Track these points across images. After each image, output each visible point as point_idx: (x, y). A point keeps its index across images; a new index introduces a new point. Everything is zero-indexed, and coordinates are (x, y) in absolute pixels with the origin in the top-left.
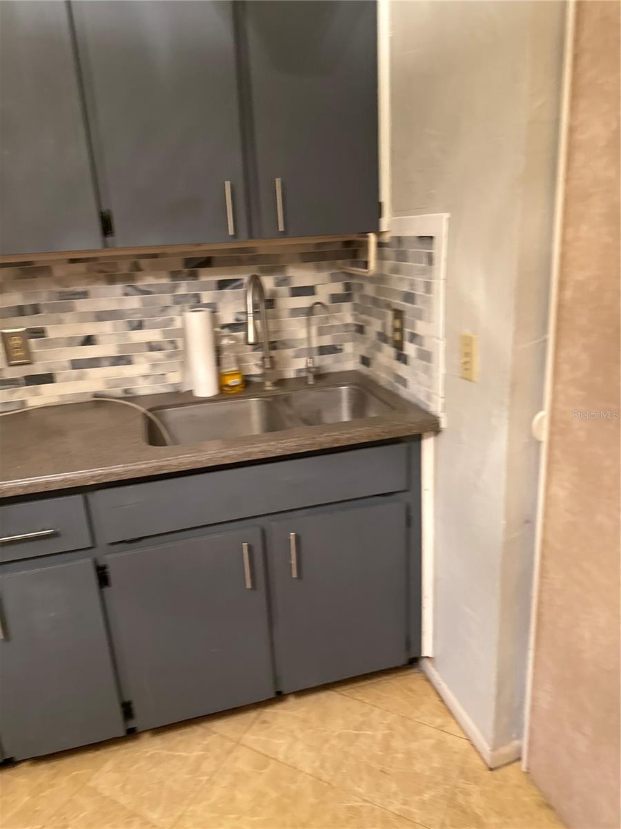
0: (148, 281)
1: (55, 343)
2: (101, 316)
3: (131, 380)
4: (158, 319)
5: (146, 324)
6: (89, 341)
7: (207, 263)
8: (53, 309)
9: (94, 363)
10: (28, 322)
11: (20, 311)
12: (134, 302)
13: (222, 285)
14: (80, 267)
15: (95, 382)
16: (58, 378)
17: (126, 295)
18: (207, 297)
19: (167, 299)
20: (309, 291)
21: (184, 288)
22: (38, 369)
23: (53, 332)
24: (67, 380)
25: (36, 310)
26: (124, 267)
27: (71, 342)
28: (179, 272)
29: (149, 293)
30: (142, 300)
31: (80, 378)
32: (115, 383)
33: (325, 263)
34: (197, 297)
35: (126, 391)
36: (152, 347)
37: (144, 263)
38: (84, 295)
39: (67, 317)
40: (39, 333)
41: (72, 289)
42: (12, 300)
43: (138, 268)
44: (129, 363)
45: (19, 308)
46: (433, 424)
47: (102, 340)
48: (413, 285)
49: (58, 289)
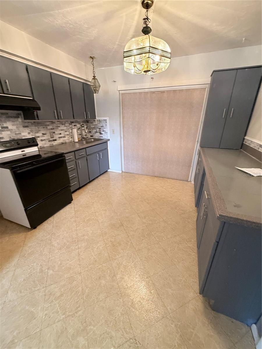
0: (67, 125)
1: (56, 134)
2: (62, 130)
3: (66, 140)
7: (73, 122)
8: (56, 129)
9: (61, 137)
10: (53, 131)
11: (52, 129)
12: (65, 128)
13: (75, 125)
14: (59, 122)
15: (61, 141)
16: (57, 140)
18: (73, 127)
19: (69, 127)
21: (71, 126)
22: (54, 139)
23: (56, 133)
25: (54, 129)
26: (64, 123)
27: (58, 134)
28: (70, 124)
29: (67, 127)
31: (60, 140)
32: (64, 140)
35: (65, 142)
36: (68, 135)
37: (66, 122)
38: (59, 127)
39: (57, 130)
40: (54, 133)
42: (51, 127)
43: (65, 123)
44: (65, 137)
45: (52, 128)
46: (109, 140)
47: (62, 133)
48: (103, 125)
49: (56, 125)
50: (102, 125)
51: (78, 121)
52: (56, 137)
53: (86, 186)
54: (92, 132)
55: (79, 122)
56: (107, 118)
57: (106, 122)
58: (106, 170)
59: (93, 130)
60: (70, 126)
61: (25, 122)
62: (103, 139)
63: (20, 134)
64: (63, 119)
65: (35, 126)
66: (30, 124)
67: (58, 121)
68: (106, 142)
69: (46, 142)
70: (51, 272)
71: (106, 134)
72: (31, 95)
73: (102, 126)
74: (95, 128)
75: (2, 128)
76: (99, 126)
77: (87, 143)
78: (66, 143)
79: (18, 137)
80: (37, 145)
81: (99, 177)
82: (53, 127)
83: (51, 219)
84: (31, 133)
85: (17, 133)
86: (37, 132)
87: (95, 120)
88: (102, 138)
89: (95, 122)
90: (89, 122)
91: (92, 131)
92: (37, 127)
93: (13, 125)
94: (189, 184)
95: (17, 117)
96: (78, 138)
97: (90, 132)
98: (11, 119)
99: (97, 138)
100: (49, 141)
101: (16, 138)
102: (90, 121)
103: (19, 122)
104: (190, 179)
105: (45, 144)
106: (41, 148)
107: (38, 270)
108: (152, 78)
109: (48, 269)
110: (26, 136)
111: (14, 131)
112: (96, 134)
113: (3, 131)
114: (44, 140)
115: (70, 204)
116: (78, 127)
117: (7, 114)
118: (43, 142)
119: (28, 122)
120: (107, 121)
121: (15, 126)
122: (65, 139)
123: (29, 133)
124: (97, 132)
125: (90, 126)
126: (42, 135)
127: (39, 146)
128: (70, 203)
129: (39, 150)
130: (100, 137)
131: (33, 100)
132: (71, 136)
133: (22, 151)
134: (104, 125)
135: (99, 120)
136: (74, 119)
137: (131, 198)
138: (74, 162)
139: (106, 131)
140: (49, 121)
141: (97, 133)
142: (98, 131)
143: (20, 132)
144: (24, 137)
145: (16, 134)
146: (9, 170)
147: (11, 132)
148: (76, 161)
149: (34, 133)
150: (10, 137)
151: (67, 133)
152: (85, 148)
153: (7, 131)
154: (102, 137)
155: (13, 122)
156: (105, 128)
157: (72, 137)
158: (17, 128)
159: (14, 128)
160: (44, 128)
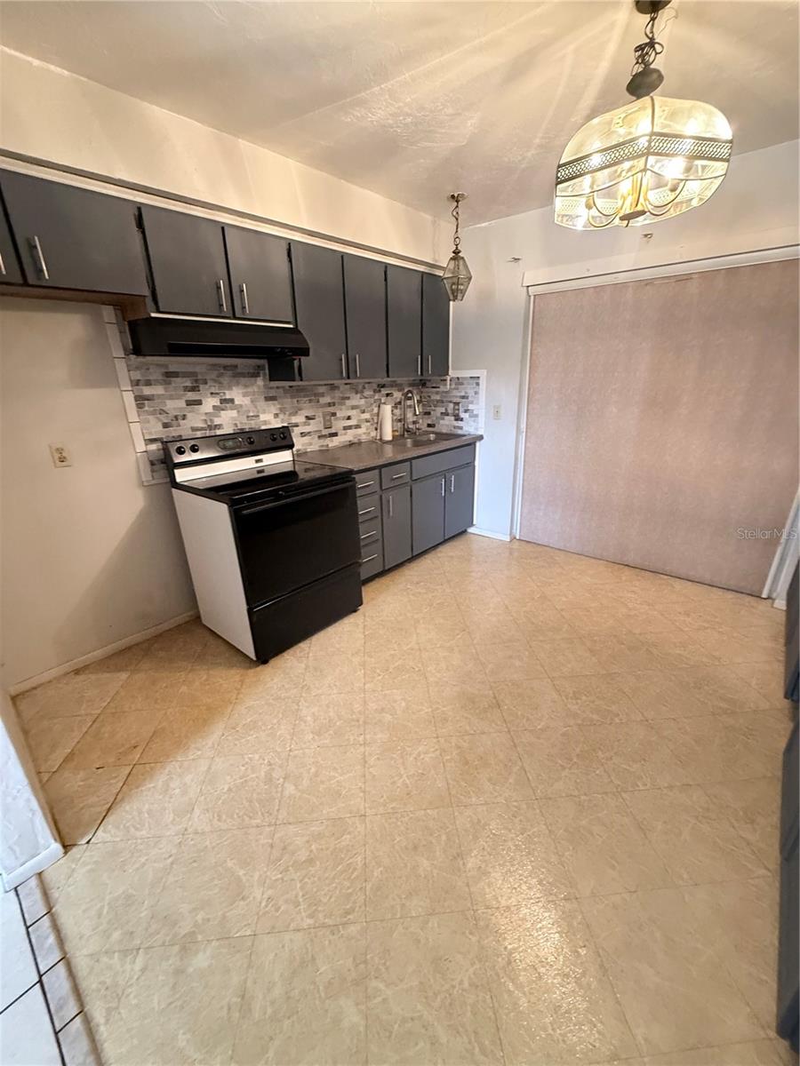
0: (367, 393)
1: (339, 419)
2: (353, 408)
3: (360, 435)
4: (369, 409)
5: (365, 411)
7: (383, 386)
8: (339, 404)
9: (350, 427)
10: (331, 409)
11: (329, 405)
12: (363, 402)
13: (388, 395)
14: (348, 386)
15: (349, 436)
16: (339, 434)
17: (360, 398)
18: (383, 400)
19: (372, 400)
22: (333, 431)
23: (338, 415)
24: (341, 435)
25: (334, 404)
26: (360, 387)
27: (343, 418)
28: (376, 390)
29: (367, 398)
30: (365, 401)
31: (345, 434)
32: (355, 436)
34: (380, 400)
35: (359, 440)
36: (367, 421)
37: (366, 386)
38: (348, 398)
39: (343, 407)
40: (334, 414)
41: (345, 395)
42: (327, 399)
43: (364, 388)
44: (360, 428)
45: (329, 403)
46: (481, 438)
47: (353, 417)
48: (466, 393)
49: (341, 395)
50: (463, 394)
51: (399, 382)
52: (338, 425)
53: (401, 570)
54: (432, 413)
55: (401, 385)
56: (482, 373)
57: (478, 384)
58: (463, 529)
59: (437, 409)
60: (376, 397)
61: (271, 388)
62: (464, 436)
63: (258, 416)
64: (359, 378)
65: (292, 397)
66: (281, 390)
67: (346, 384)
68: (471, 444)
69: (313, 438)
70: (290, 789)
71: (474, 421)
72: (291, 319)
73: (463, 397)
74: (443, 402)
75: (222, 401)
76: (456, 397)
77: (417, 444)
78: (360, 443)
79: (251, 424)
80: (291, 446)
81: (441, 549)
82: (333, 401)
83: (303, 645)
84: (281, 416)
85: (252, 414)
86: (295, 413)
87: (445, 378)
88: (460, 432)
89: (446, 385)
90: (428, 384)
91: (434, 410)
92: (295, 400)
93: (245, 395)
94: (762, 607)
95: (255, 375)
96: (393, 431)
97: (429, 413)
98: (243, 380)
99: (444, 431)
100: (319, 437)
101: (247, 428)
102: (430, 381)
103: (259, 387)
104: (771, 591)
105: (311, 444)
106: (300, 454)
107: (263, 774)
108: (646, 236)
109: (284, 778)
110: (270, 424)
111: (245, 409)
112: (443, 419)
113: (223, 410)
114: (309, 433)
115: (354, 614)
116: (396, 398)
117: (236, 366)
118: (306, 439)
119: (278, 388)
120: (481, 381)
121: (249, 398)
122: (359, 431)
123: (276, 416)
124: (448, 415)
125: (429, 397)
126: (304, 420)
127: (294, 449)
128: (355, 611)
129: (294, 460)
130: (455, 427)
131: (295, 331)
132: (375, 426)
133: (257, 461)
134: (471, 393)
135: (458, 378)
136: (388, 376)
137: (533, 623)
138: (377, 497)
139: (475, 412)
140: (325, 385)
141: (446, 418)
142: (450, 411)
143: (258, 412)
144: (266, 424)
145: (248, 417)
146: (225, 506)
147: (238, 412)
148: (381, 496)
149: (287, 415)
150: (236, 425)
151: (367, 416)
152: (410, 460)
153: (231, 409)
154: (461, 428)
155: (246, 386)
156: (472, 403)
157: (378, 426)
158: (252, 402)
159: (246, 402)
160: (310, 401)
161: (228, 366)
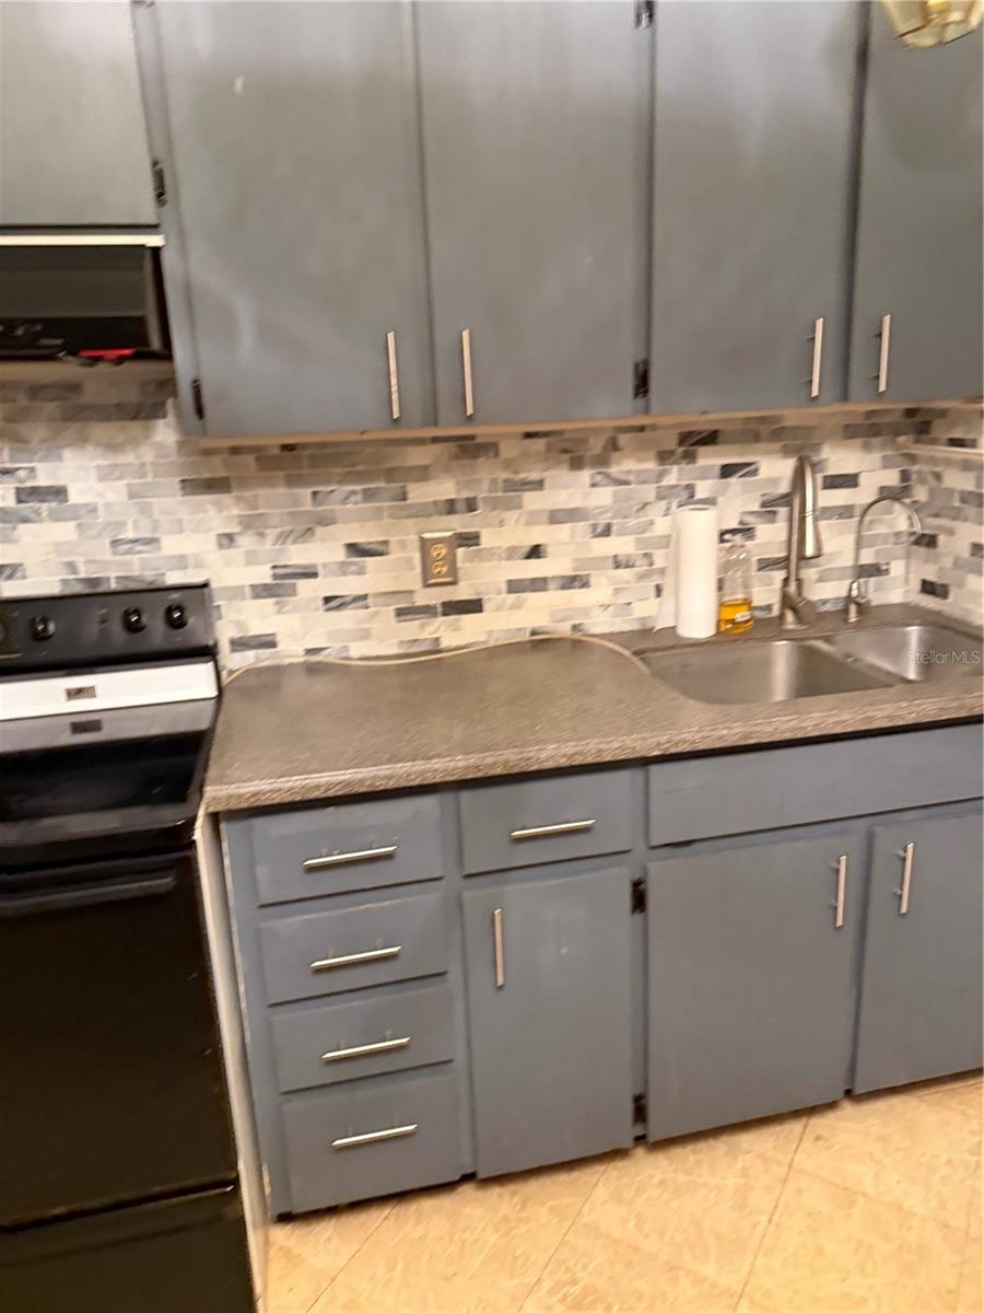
1: (491, 554)
2: (556, 517)
4: (633, 522)
5: (614, 528)
6: (535, 552)
8: (495, 504)
9: (538, 584)
10: (459, 523)
11: (450, 507)
15: (534, 614)
16: (486, 606)
17: (594, 485)
18: (703, 489)
19: (649, 492)
20: (849, 481)
22: (463, 592)
23: (485, 542)
24: (498, 609)
25: (471, 505)
27: (511, 553)
28: (672, 453)
29: (627, 483)
30: (615, 493)
31: (517, 606)
32: (561, 615)
33: (876, 441)
34: (690, 489)
36: (621, 564)
39: (511, 516)
40: (470, 539)
41: (522, 476)
42: (444, 488)
43: (615, 447)
44: (585, 585)
45: (451, 502)
47: (552, 550)
49: (503, 475)
52: (479, 576)
54: (942, 539)
59: (959, 526)
60: (672, 479)
61: (208, 452)
63: (154, 541)
65: (292, 481)
66: (250, 459)
69: (369, 617)
72: (152, 215)
75: (24, 495)
78: (580, 641)
79: (129, 564)
84: (247, 542)
85: (130, 534)
86: (302, 534)
90: (944, 428)
91: (951, 532)
92: (306, 492)
93: (106, 475)
96: (721, 605)
97: (928, 541)
98: (101, 430)
100: (400, 613)
101: (113, 580)
102: (943, 413)
103: (160, 446)
105: (365, 635)
110: (199, 565)
111: (104, 518)
113: (25, 520)
117: (74, 388)
119: (235, 451)
121: (121, 485)
123: (228, 540)
129: (218, 698)
133: (76, 693)
140: (435, 440)
143: (155, 529)
147: (82, 527)
149: (270, 539)
150: (72, 567)
151: (620, 545)
153: (56, 517)
155: (113, 447)
158: (131, 496)
159: (111, 496)
160: (369, 495)
161: (44, 387)
